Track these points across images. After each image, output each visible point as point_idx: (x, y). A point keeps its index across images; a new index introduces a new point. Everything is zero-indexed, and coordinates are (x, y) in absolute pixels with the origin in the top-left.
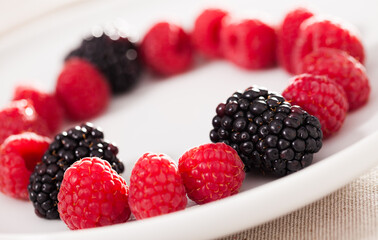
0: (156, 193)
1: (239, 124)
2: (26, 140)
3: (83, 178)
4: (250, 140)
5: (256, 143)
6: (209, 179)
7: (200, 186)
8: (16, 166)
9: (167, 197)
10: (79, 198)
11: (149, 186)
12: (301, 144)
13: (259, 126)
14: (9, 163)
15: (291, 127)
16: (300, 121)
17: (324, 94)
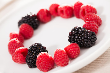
0: (62, 59)
1: (76, 37)
2: (22, 49)
3: (43, 58)
4: (80, 40)
5: (81, 41)
6: (74, 52)
7: (71, 54)
8: (21, 57)
9: (65, 59)
10: (43, 63)
11: (60, 57)
12: (93, 40)
13: (81, 37)
14: (19, 56)
15: (90, 36)
16: (91, 34)
17: (94, 25)
